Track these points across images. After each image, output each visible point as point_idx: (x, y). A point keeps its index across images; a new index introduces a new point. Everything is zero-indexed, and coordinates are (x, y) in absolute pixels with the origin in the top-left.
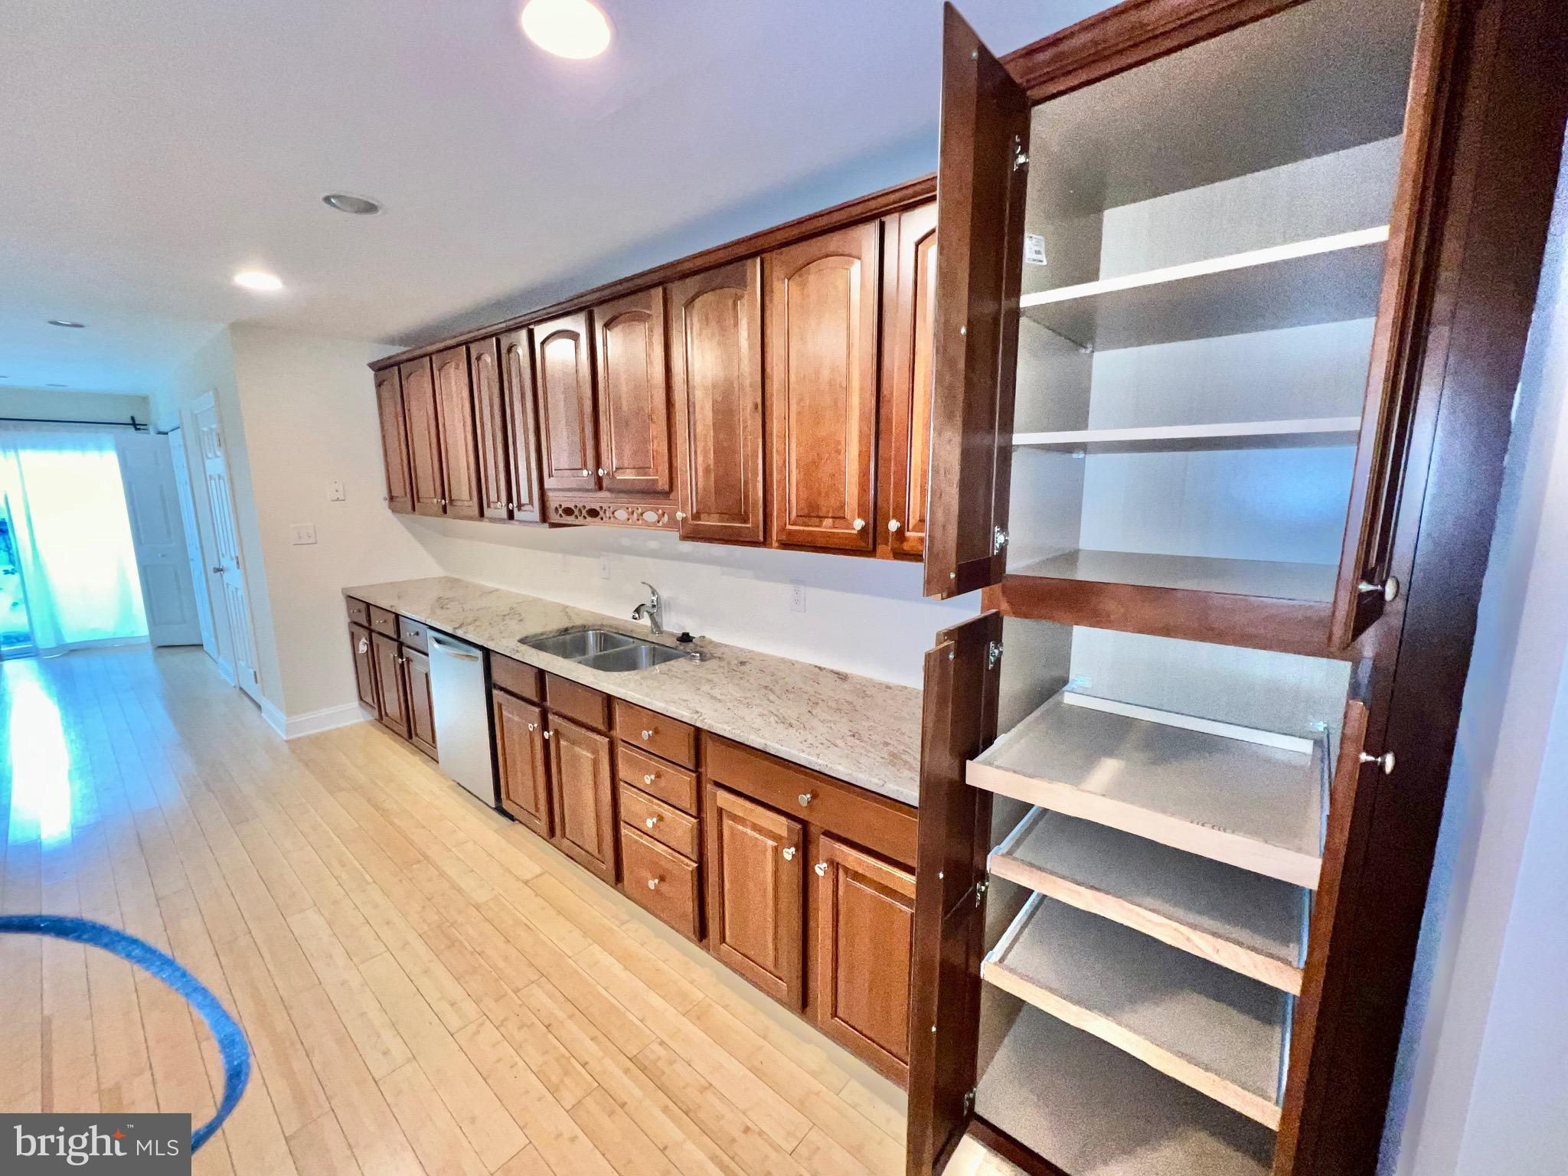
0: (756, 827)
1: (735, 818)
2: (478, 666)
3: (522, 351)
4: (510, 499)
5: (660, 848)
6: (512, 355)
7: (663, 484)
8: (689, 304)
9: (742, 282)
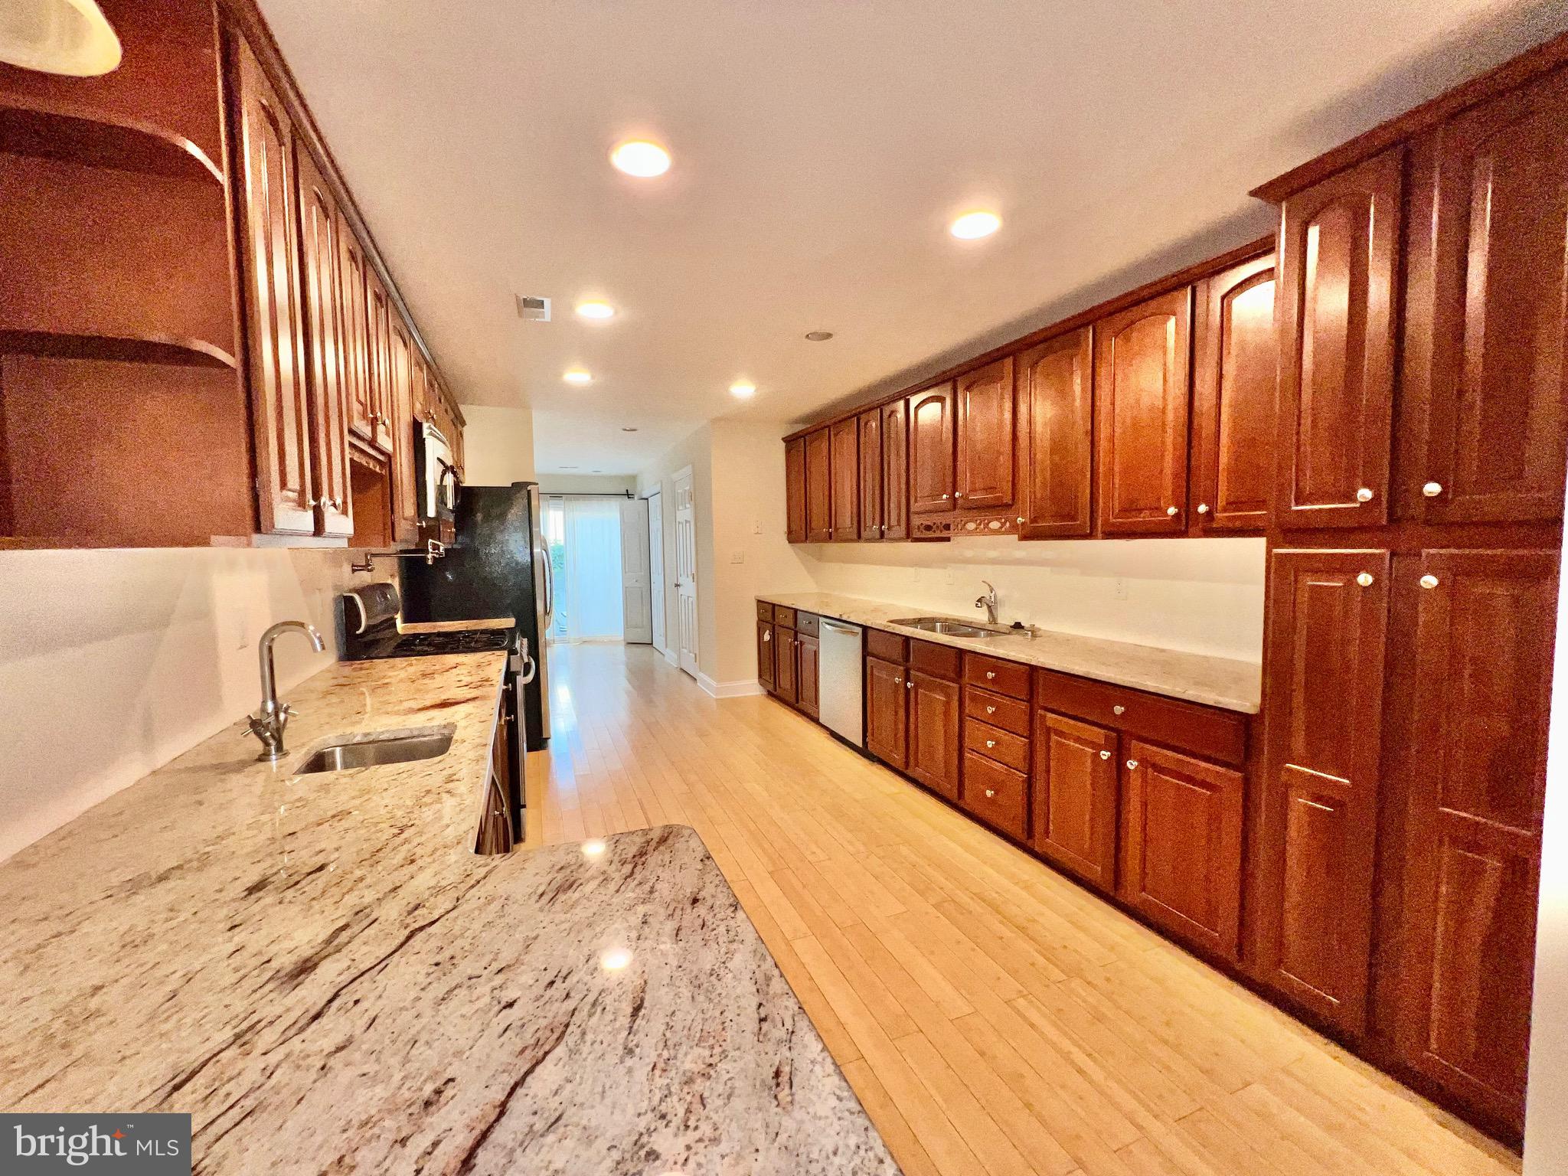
0: (1078, 740)
1: (1061, 734)
2: (857, 641)
3: (901, 415)
4: (882, 523)
5: (997, 766)
6: (893, 419)
7: (1008, 499)
8: (1034, 366)
9: (1077, 344)
